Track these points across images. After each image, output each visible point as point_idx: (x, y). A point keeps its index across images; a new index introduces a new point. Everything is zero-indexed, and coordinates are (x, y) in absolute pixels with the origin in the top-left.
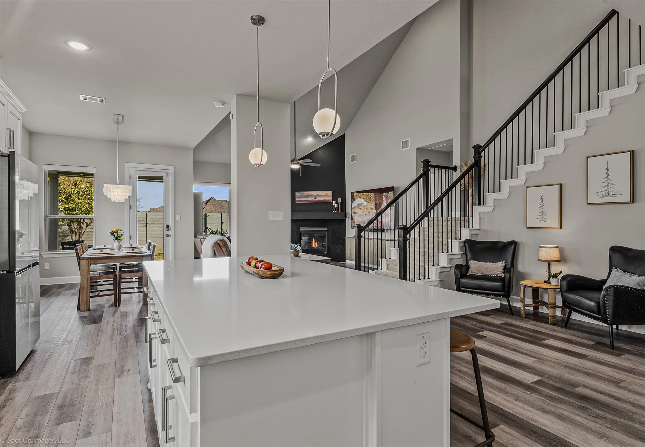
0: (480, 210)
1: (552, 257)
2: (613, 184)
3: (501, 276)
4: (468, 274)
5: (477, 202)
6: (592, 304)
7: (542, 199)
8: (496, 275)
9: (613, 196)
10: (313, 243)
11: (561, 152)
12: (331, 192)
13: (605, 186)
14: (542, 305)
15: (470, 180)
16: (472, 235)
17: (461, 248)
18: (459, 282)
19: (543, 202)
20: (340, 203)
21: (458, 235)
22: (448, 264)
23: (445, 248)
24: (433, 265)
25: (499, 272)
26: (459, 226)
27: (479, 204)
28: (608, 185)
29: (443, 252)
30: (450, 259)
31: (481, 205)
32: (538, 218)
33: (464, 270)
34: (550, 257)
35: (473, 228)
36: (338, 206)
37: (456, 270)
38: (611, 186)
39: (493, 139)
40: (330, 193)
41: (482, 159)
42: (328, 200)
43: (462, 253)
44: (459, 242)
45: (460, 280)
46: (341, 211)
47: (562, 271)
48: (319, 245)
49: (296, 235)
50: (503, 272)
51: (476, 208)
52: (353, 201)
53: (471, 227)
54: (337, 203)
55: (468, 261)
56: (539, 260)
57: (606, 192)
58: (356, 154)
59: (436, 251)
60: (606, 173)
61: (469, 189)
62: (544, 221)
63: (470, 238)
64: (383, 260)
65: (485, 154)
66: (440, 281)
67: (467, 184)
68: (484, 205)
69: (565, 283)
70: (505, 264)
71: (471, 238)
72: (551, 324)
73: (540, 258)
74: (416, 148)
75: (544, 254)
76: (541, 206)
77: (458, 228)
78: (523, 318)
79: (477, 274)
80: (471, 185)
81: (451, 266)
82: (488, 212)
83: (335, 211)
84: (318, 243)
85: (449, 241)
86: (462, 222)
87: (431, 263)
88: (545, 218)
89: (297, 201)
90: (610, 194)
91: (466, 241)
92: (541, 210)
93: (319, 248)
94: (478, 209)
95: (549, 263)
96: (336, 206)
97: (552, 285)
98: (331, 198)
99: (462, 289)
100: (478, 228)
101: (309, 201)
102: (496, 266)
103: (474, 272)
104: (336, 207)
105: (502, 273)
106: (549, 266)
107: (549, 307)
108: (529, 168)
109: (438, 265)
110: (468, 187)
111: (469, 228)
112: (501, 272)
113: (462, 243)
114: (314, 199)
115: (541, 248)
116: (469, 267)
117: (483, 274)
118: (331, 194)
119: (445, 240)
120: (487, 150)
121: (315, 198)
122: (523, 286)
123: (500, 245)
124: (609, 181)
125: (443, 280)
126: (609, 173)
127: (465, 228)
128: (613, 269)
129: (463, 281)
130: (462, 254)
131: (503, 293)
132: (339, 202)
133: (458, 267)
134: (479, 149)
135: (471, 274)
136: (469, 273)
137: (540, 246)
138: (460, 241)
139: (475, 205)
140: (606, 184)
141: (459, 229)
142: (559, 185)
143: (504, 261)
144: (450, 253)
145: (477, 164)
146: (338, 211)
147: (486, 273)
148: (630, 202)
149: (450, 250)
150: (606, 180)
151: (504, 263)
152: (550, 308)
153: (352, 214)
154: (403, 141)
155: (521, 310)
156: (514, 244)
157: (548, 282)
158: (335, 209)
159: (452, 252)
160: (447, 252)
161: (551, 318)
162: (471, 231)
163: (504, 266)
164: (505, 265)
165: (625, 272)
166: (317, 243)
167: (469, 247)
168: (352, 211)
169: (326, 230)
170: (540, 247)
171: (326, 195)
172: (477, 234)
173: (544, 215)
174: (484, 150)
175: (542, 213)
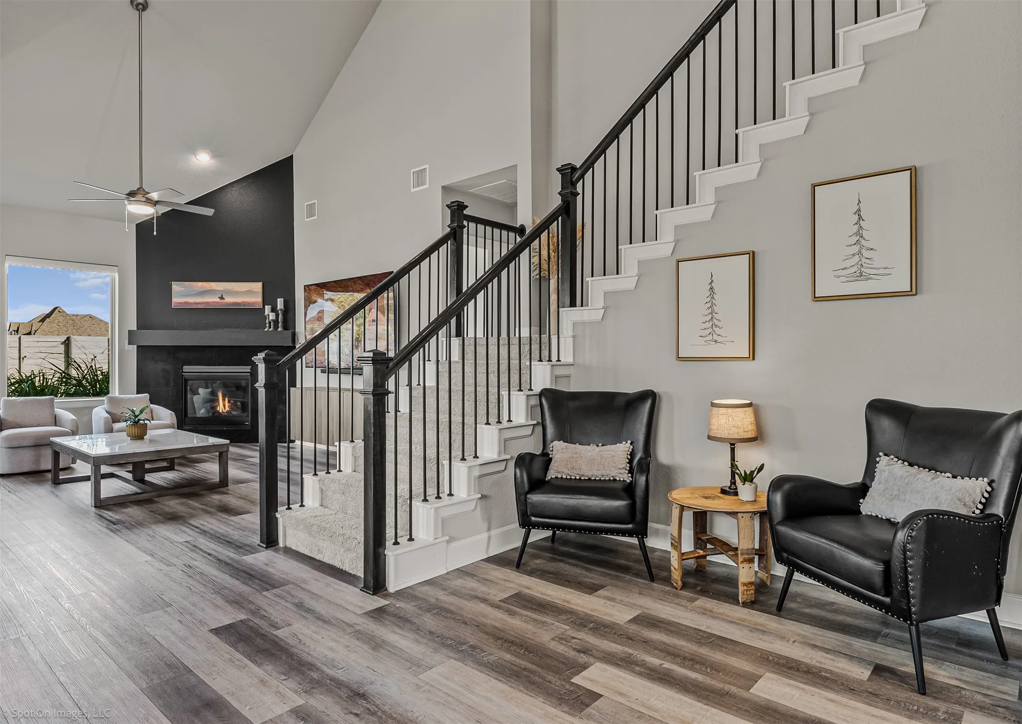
0: (572, 319)
1: (741, 430)
2: (871, 249)
3: (624, 480)
4: (548, 478)
5: (567, 301)
6: (867, 563)
7: (712, 288)
8: (612, 477)
9: (871, 279)
10: (219, 403)
11: (754, 176)
12: (260, 285)
13: (854, 255)
14: (718, 552)
15: (552, 257)
16: (556, 378)
17: (530, 410)
18: (526, 501)
19: (715, 296)
20: (281, 310)
21: (525, 378)
22: (499, 453)
23: (493, 411)
24: (463, 459)
25: (619, 469)
26: (528, 357)
27: (573, 304)
28: (860, 252)
29: (488, 423)
30: (506, 440)
31: (576, 307)
32: (704, 335)
33: (537, 466)
34: (737, 431)
35: (559, 360)
36: (277, 316)
37: (518, 471)
38: (866, 253)
39: (601, 150)
40: (258, 286)
41: (579, 198)
42: (253, 303)
43: (535, 422)
44: (528, 396)
45: (528, 496)
46: (285, 328)
47: (763, 464)
48: (233, 406)
49: (172, 384)
50: (628, 468)
51: (564, 313)
52: (309, 306)
53: (554, 358)
54: (274, 310)
55: (548, 442)
56: (710, 437)
57: (855, 269)
58: (316, 201)
59: (469, 420)
60: (856, 224)
61: (551, 277)
62: (716, 341)
63: (551, 384)
64: (346, 447)
65: (584, 187)
66: (480, 498)
67: (545, 266)
68: (582, 306)
69: (778, 498)
70: (632, 447)
71: (556, 387)
72: (745, 605)
73: (712, 434)
74: (442, 187)
75: (723, 422)
76: (709, 305)
77: (526, 362)
78: (677, 589)
79: (569, 477)
80: (554, 267)
81: (508, 457)
82: (592, 323)
83: (270, 327)
84: (232, 401)
85: (504, 393)
86: (536, 347)
87: (457, 452)
88: (719, 335)
89: (175, 303)
90: (864, 274)
91: (544, 393)
92: (710, 316)
93: (234, 413)
94: (569, 316)
95: (731, 444)
96: (272, 316)
97: (744, 503)
98: (259, 299)
99: (533, 518)
100: (570, 360)
101: (207, 303)
102: (613, 453)
103: (563, 472)
104: (273, 320)
105: (627, 472)
106: (733, 451)
107: (741, 559)
108: (681, 215)
109: (476, 457)
110: (547, 273)
111: (550, 360)
112: (623, 468)
113: (534, 397)
114: (219, 300)
115: (716, 409)
116: (551, 459)
117: (583, 475)
118: (261, 290)
119: (493, 390)
120: (588, 176)
121: (222, 298)
122: (677, 506)
123: (621, 402)
124: (863, 242)
125: (488, 494)
126: (861, 222)
127: (540, 360)
128: (880, 457)
129: (536, 498)
130: (534, 425)
131: (630, 526)
132: (279, 307)
133: (523, 461)
134: (572, 173)
135: (553, 477)
136: (551, 474)
137: (712, 403)
138: (531, 393)
139: (563, 307)
140: (856, 249)
141: (528, 363)
142: (749, 254)
143: (629, 442)
144: (505, 424)
145: (567, 210)
146: (276, 327)
147: (590, 474)
148: (910, 293)
149: (505, 417)
150: (855, 239)
151: (628, 445)
152: (742, 562)
153: (306, 334)
154: (414, 170)
155: (672, 568)
156: (649, 396)
157: (731, 491)
158: (270, 323)
159: (510, 421)
160: (499, 422)
161: (745, 588)
162: (555, 367)
163: (629, 453)
164: (632, 449)
165: (911, 465)
166: (229, 402)
167: (551, 407)
168: (307, 329)
169: (249, 371)
170: (713, 405)
171: (249, 292)
172: (569, 376)
173: (717, 326)
174: (582, 176)
175: (711, 323)
